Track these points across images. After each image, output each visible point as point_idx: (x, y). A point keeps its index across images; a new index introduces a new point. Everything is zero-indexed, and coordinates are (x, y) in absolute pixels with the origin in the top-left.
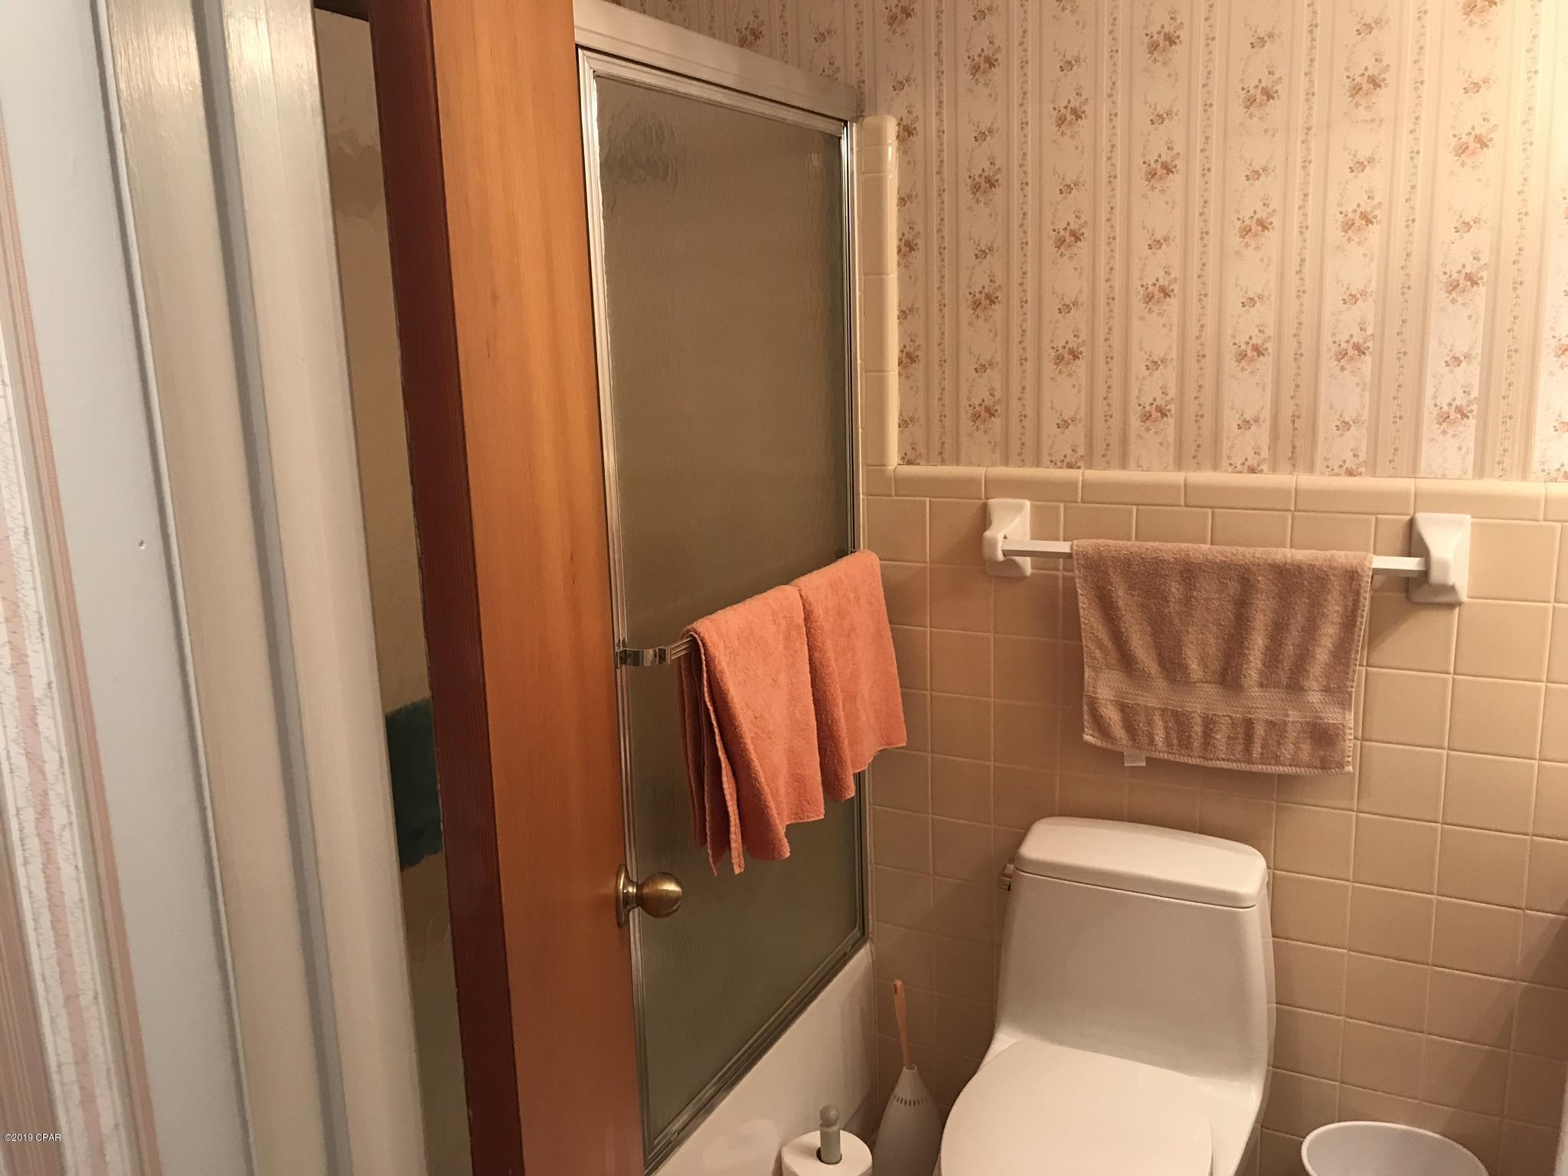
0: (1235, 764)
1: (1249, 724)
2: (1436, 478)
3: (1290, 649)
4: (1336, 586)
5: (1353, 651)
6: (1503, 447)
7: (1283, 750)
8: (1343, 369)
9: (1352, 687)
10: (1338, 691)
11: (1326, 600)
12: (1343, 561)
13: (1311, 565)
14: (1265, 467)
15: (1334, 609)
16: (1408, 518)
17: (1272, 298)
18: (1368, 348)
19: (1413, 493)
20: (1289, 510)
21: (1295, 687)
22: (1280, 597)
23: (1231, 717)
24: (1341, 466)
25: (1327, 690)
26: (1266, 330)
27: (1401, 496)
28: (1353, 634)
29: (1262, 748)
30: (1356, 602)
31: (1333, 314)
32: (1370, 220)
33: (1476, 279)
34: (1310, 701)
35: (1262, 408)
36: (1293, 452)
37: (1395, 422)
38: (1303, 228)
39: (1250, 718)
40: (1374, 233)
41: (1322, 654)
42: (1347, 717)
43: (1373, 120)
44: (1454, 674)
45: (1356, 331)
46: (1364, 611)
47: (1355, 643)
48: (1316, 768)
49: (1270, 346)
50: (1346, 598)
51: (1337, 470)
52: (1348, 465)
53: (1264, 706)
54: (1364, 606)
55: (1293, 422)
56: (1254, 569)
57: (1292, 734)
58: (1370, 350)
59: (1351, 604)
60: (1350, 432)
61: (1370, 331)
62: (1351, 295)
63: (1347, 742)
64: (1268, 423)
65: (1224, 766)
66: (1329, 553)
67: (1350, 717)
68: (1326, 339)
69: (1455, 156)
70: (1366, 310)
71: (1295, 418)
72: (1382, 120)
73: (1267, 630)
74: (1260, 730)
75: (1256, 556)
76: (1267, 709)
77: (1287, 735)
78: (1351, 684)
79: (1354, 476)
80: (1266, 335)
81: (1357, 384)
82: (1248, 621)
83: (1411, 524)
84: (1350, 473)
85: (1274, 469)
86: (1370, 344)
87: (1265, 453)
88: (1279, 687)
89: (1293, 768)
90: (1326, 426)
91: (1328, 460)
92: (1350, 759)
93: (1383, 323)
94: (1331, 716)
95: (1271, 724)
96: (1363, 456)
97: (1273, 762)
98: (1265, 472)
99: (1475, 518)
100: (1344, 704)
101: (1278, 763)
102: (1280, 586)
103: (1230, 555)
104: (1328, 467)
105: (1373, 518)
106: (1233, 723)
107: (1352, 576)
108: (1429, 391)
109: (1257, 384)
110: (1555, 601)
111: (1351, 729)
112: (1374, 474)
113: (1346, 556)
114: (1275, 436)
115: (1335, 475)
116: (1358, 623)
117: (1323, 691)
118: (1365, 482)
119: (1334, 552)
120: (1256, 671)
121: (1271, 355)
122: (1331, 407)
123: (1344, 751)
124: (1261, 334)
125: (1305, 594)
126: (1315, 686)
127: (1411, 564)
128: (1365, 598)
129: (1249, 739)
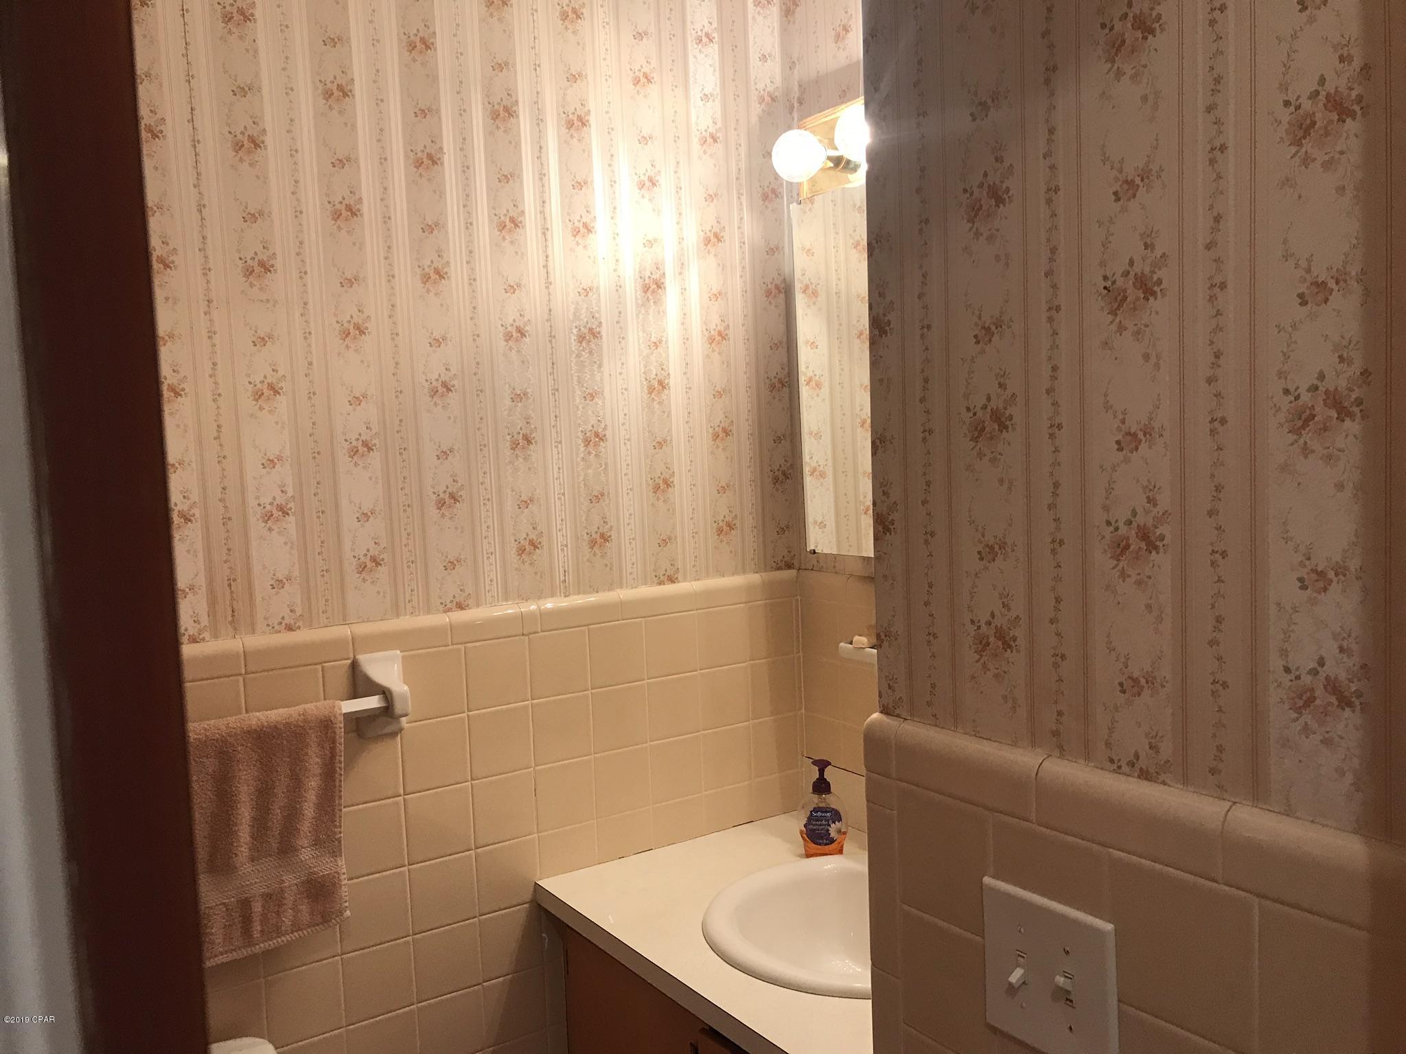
0: (235, 953)
1: (245, 904)
2: (364, 622)
3: (277, 812)
4: (313, 738)
5: (337, 798)
6: (410, 588)
7: (283, 919)
8: (270, 529)
9: (340, 833)
10: (327, 840)
11: (307, 754)
12: (315, 712)
13: (287, 723)
14: (206, 635)
15: (314, 761)
16: (349, 661)
17: (194, 465)
18: (291, 509)
19: (350, 638)
20: (241, 675)
21: (287, 849)
22: (261, 763)
23: (224, 904)
24: (281, 623)
25: (317, 843)
26: (191, 496)
27: (338, 643)
28: (334, 781)
29: (262, 925)
30: (333, 749)
31: (254, 478)
32: (277, 391)
33: (371, 446)
34: (303, 859)
35: (197, 575)
36: (233, 616)
37: (323, 576)
38: (217, 396)
39: (246, 898)
40: (282, 402)
41: (309, 810)
42: (340, 864)
43: (268, 301)
44: (404, 795)
45: (277, 493)
46: (341, 756)
47: (337, 788)
48: (318, 925)
49: (197, 512)
50: (323, 747)
51: (277, 627)
52: (287, 621)
53: (257, 880)
54: (341, 751)
55: (230, 585)
56: (231, 740)
57: (289, 898)
58: (293, 510)
59: (328, 752)
60: (285, 589)
61: (290, 493)
62: (269, 460)
63: (343, 887)
64: (204, 589)
65: (224, 961)
66: (300, 708)
67: (342, 862)
68: (252, 502)
69: (340, 339)
70: (285, 473)
71: (230, 582)
72: (276, 302)
73: (251, 799)
74: (257, 907)
75: (230, 725)
76: (261, 882)
77: (285, 901)
78: (339, 829)
79: (295, 631)
80: (191, 501)
81: (286, 543)
82: (233, 796)
83: (354, 666)
84: (290, 628)
85: (216, 636)
86: (291, 505)
87: (205, 621)
88: (270, 856)
89: (295, 934)
90: (261, 585)
91: (268, 619)
92: (347, 904)
93: (301, 485)
94: (324, 867)
95: (267, 897)
96: (299, 611)
97: (275, 935)
98: (207, 639)
99: (404, 651)
100: (334, 852)
101: (279, 934)
102: (259, 751)
103: (202, 731)
104: (268, 625)
105: (319, 667)
106: (227, 910)
107: (326, 725)
108: (347, 545)
109: (188, 551)
110: (468, 711)
111: (344, 874)
112: (310, 626)
113: (316, 707)
114: (212, 602)
115: (276, 632)
116: (337, 769)
117: (313, 845)
118: (302, 636)
119: (303, 706)
120: (246, 846)
121: (199, 520)
122: (264, 567)
123: (341, 898)
124: (186, 500)
125: (285, 754)
126: (305, 842)
127: (373, 702)
128: (340, 744)
129: (247, 920)
